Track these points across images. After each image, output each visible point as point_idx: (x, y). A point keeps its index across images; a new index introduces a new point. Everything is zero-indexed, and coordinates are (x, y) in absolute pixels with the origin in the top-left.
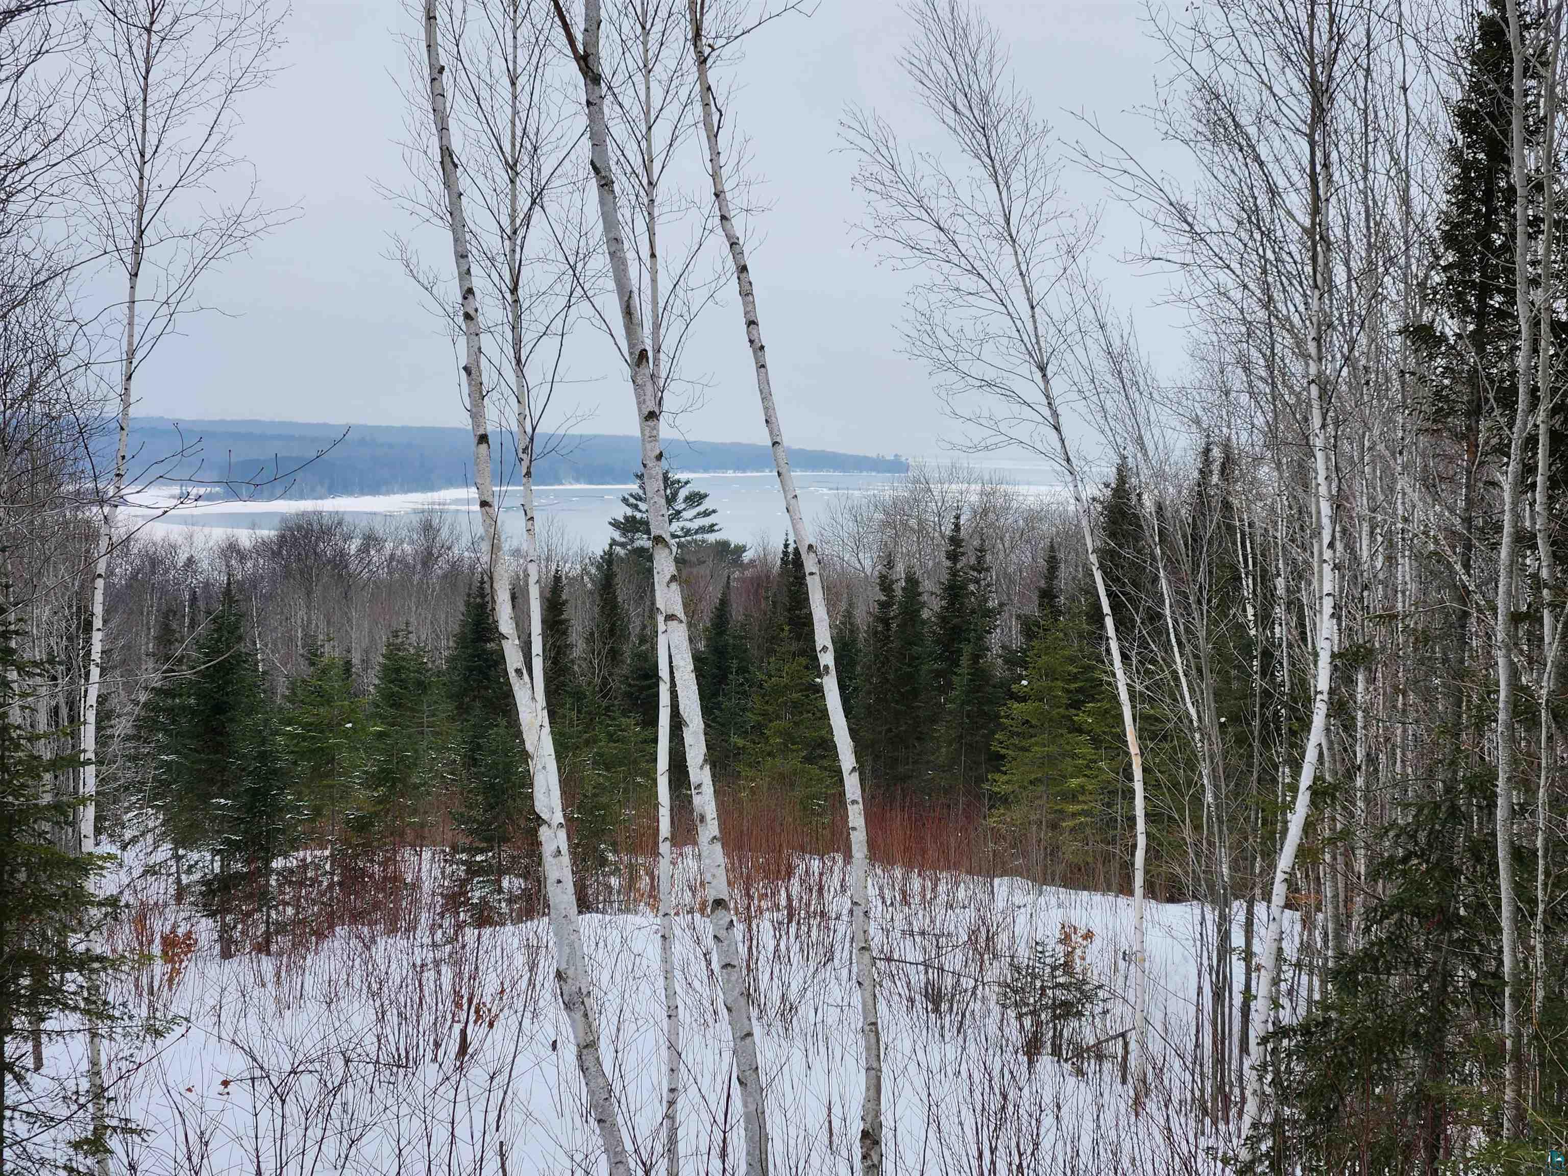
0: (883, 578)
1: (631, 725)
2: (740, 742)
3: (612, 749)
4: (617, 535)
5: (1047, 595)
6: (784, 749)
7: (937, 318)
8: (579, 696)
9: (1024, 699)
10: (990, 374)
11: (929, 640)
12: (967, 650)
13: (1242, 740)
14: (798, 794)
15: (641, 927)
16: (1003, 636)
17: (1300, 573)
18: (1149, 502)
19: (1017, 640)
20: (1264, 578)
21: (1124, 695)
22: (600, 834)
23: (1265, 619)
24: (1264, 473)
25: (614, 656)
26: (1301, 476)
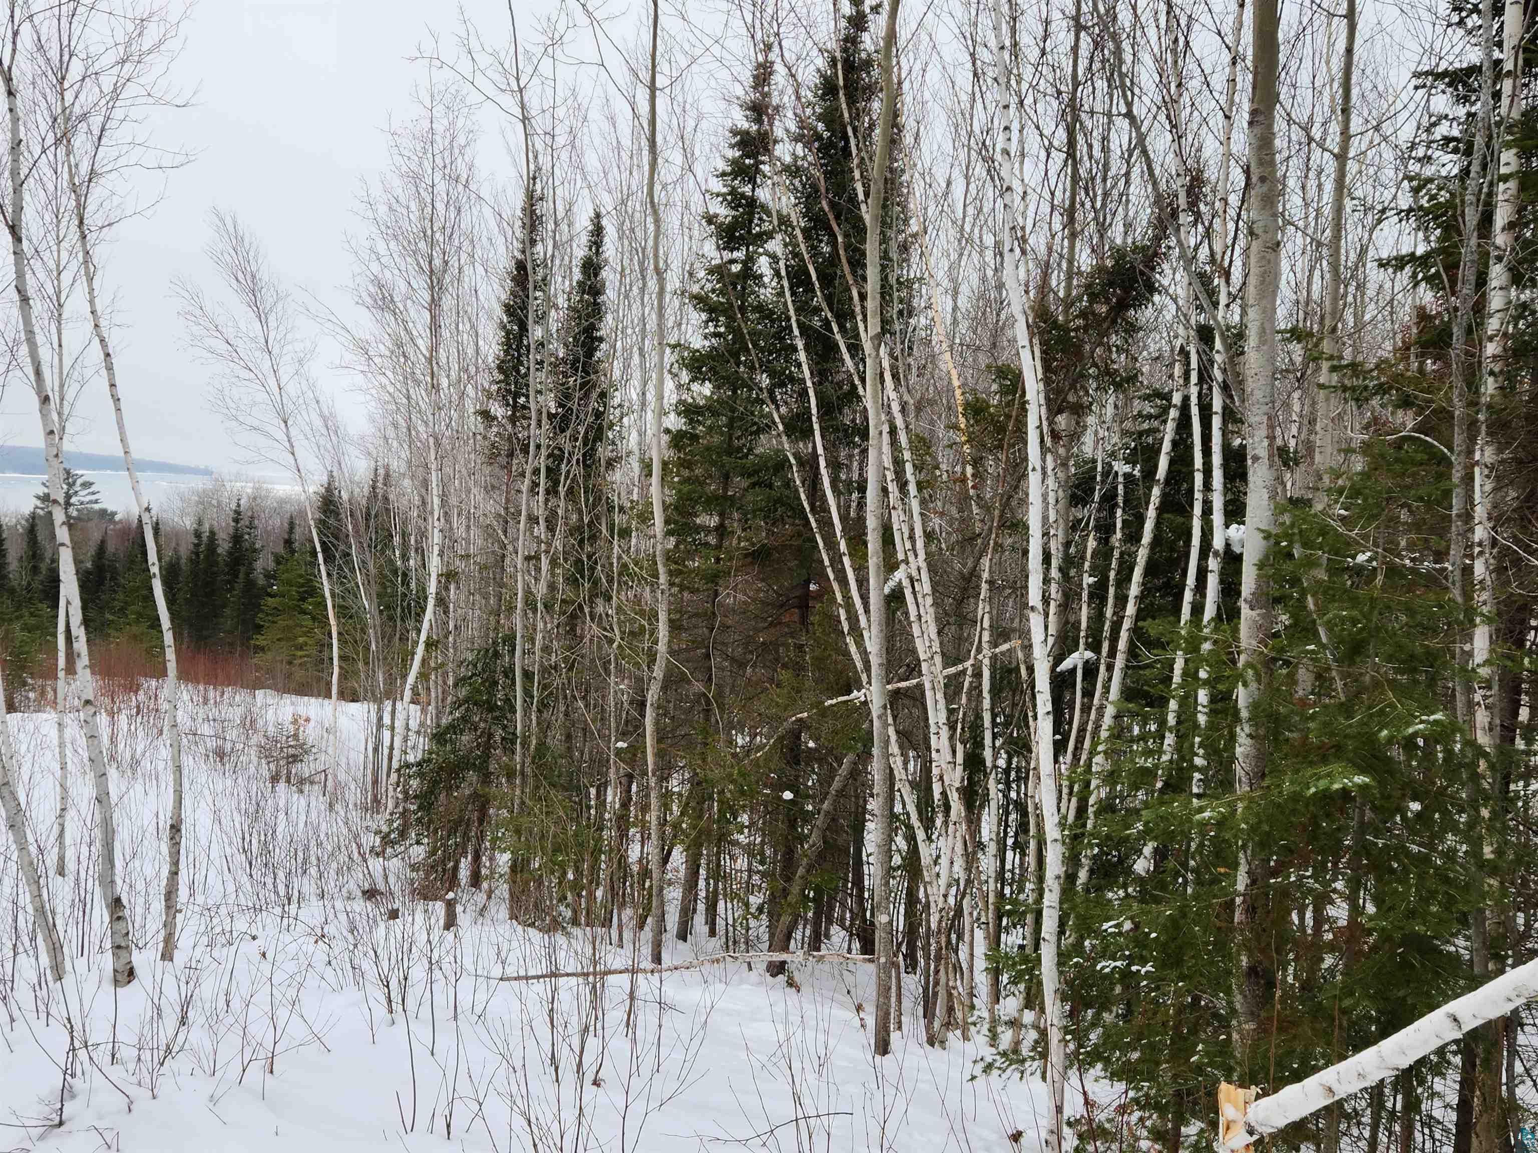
0: (196, 531)
1: (45, 608)
2: (111, 617)
3: (32, 621)
4: (39, 503)
5: (288, 542)
6: (137, 622)
7: (226, 392)
8: (12, 591)
9: (272, 596)
10: (256, 423)
11: (222, 564)
12: (243, 569)
13: (391, 618)
14: (145, 646)
15: (46, 720)
16: (263, 563)
17: (423, 534)
18: (345, 496)
19: (271, 565)
20: (404, 535)
21: (327, 594)
22: (23, 668)
23: (405, 557)
24: (407, 482)
25: (35, 570)
26: (426, 484)
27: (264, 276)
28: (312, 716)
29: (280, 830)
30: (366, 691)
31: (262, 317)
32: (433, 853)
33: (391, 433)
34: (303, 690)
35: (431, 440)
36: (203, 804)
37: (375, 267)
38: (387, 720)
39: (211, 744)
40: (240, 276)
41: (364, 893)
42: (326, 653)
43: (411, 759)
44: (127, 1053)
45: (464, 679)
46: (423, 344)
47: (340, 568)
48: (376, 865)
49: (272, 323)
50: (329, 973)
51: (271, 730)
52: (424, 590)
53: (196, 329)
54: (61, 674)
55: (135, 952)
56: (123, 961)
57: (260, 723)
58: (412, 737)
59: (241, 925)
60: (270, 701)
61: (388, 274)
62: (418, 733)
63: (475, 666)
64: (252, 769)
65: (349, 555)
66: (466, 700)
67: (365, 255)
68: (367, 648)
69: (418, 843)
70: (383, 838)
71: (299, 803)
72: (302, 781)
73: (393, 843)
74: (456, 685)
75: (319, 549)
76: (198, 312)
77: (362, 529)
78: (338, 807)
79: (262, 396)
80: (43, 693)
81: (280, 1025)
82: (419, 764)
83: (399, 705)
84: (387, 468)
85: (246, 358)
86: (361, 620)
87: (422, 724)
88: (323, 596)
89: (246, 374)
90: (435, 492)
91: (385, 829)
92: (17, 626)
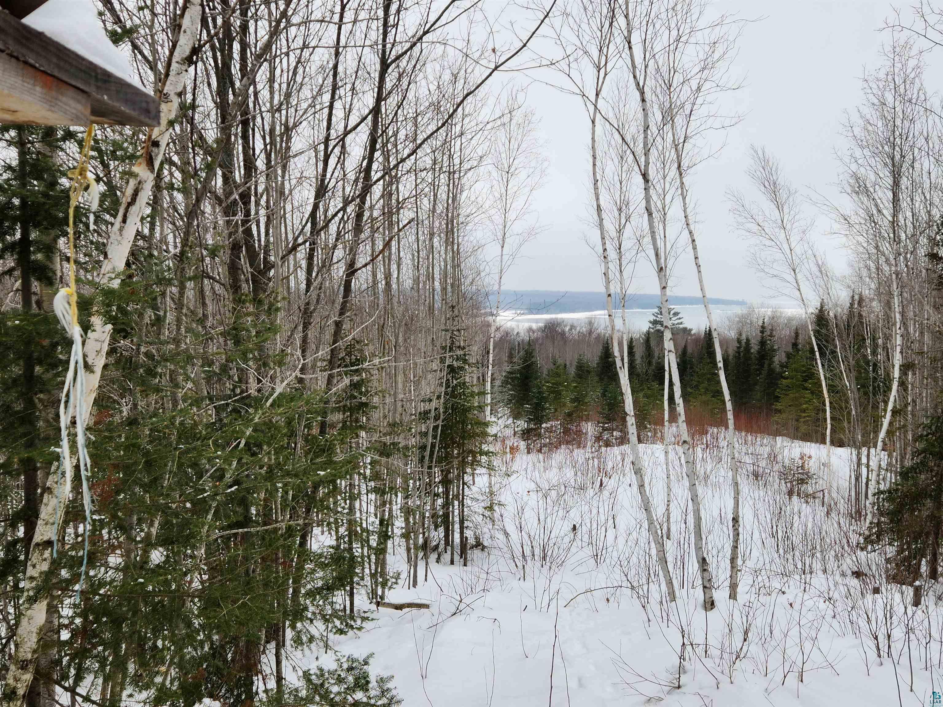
0: (738, 339)
1: (656, 385)
2: (692, 391)
3: (649, 392)
4: (651, 325)
5: (795, 345)
6: (705, 393)
8: (639, 376)
9: (785, 379)
10: (776, 273)
11: (753, 358)
12: (767, 362)
13: (866, 393)
14: (710, 407)
15: (658, 449)
16: (779, 358)
17: (888, 338)
18: (831, 314)
19: (784, 359)
20: (874, 339)
21: (822, 378)
22: (644, 419)
23: (874, 353)
24: (874, 304)
25: (650, 363)
26: (888, 305)
27: (781, 181)
28: (813, 455)
29: (796, 525)
30: (849, 440)
31: (779, 207)
32: (900, 551)
33: (865, 273)
34: (806, 438)
35: (894, 276)
36: (747, 505)
37: (854, 167)
38: (864, 460)
39: (751, 468)
40: (767, 184)
41: (853, 573)
42: (821, 416)
43: (882, 487)
44: (714, 652)
45: (921, 436)
46: (888, 213)
47: (829, 361)
48: (862, 555)
49: (786, 210)
50: (835, 623)
51: (787, 462)
52: (888, 375)
53: (740, 219)
54: (666, 424)
55: (713, 590)
56: (708, 596)
57: (780, 458)
58: (883, 472)
59: (776, 584)
60: (785, 444)
61: (862, 170)
62: (887, 470)
63: (930, 428)
64: (776, 486)
65: (835, 352)
66: (924, 451)
67: (847, 159)
68: (849, 413)
69: (890, 544)
70: (865, 539)
71: (806, 509)
72: (807, 496)
73: (872, 543)
74: (915, 440)
75: (816, 349)
76: (741, 209)
77: (845, 336)
78: (833, 515)
79: (779, 256)
80: (655, 433)
81: (806, 652)
82: (889, 491)
83: (872, 451)
84: (861, 295)
85: (770, 233)
86: (845, 395)
87: (889, 464)
88: (819, 379)
89: (769, 243)
90: (897, 310)
91: (867, 533)
92: (641, 395)
